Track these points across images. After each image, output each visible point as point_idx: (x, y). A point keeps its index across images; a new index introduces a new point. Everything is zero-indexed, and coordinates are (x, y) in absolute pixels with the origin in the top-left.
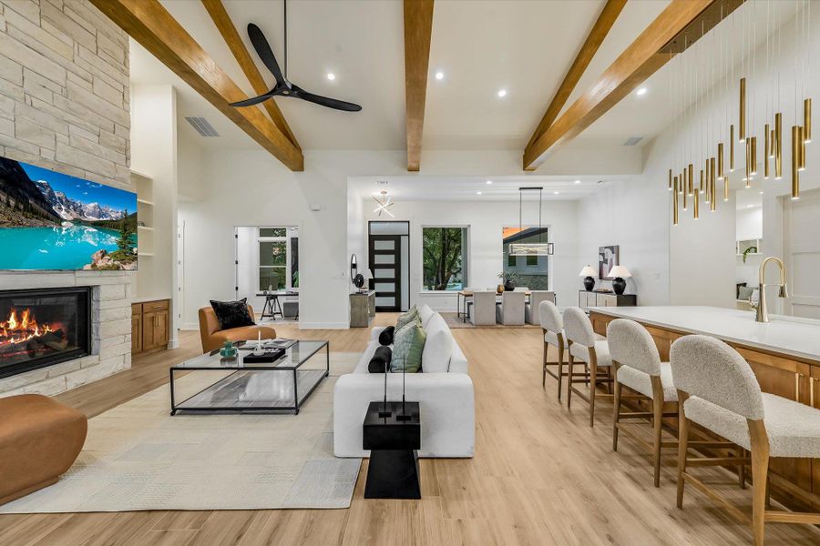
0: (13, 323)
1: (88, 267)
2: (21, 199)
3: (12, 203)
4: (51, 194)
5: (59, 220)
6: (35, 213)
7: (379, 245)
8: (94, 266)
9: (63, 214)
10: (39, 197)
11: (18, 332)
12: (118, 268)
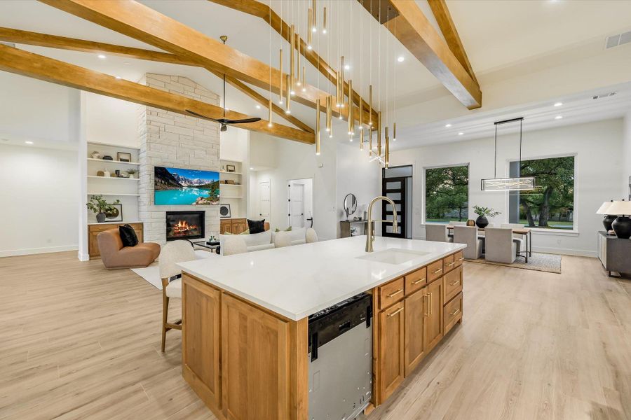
0: (180, 225)
1: (195, 203)
2: (166, 180)
3: (163, 182)
4: (178, 177)
5: (181, 186)
6: (171, 184)
7: (390, 186)
8: (197, 203)
9: (183, 184)
10: (173, 179)
11: (181, 228)
12: (209, 204)
